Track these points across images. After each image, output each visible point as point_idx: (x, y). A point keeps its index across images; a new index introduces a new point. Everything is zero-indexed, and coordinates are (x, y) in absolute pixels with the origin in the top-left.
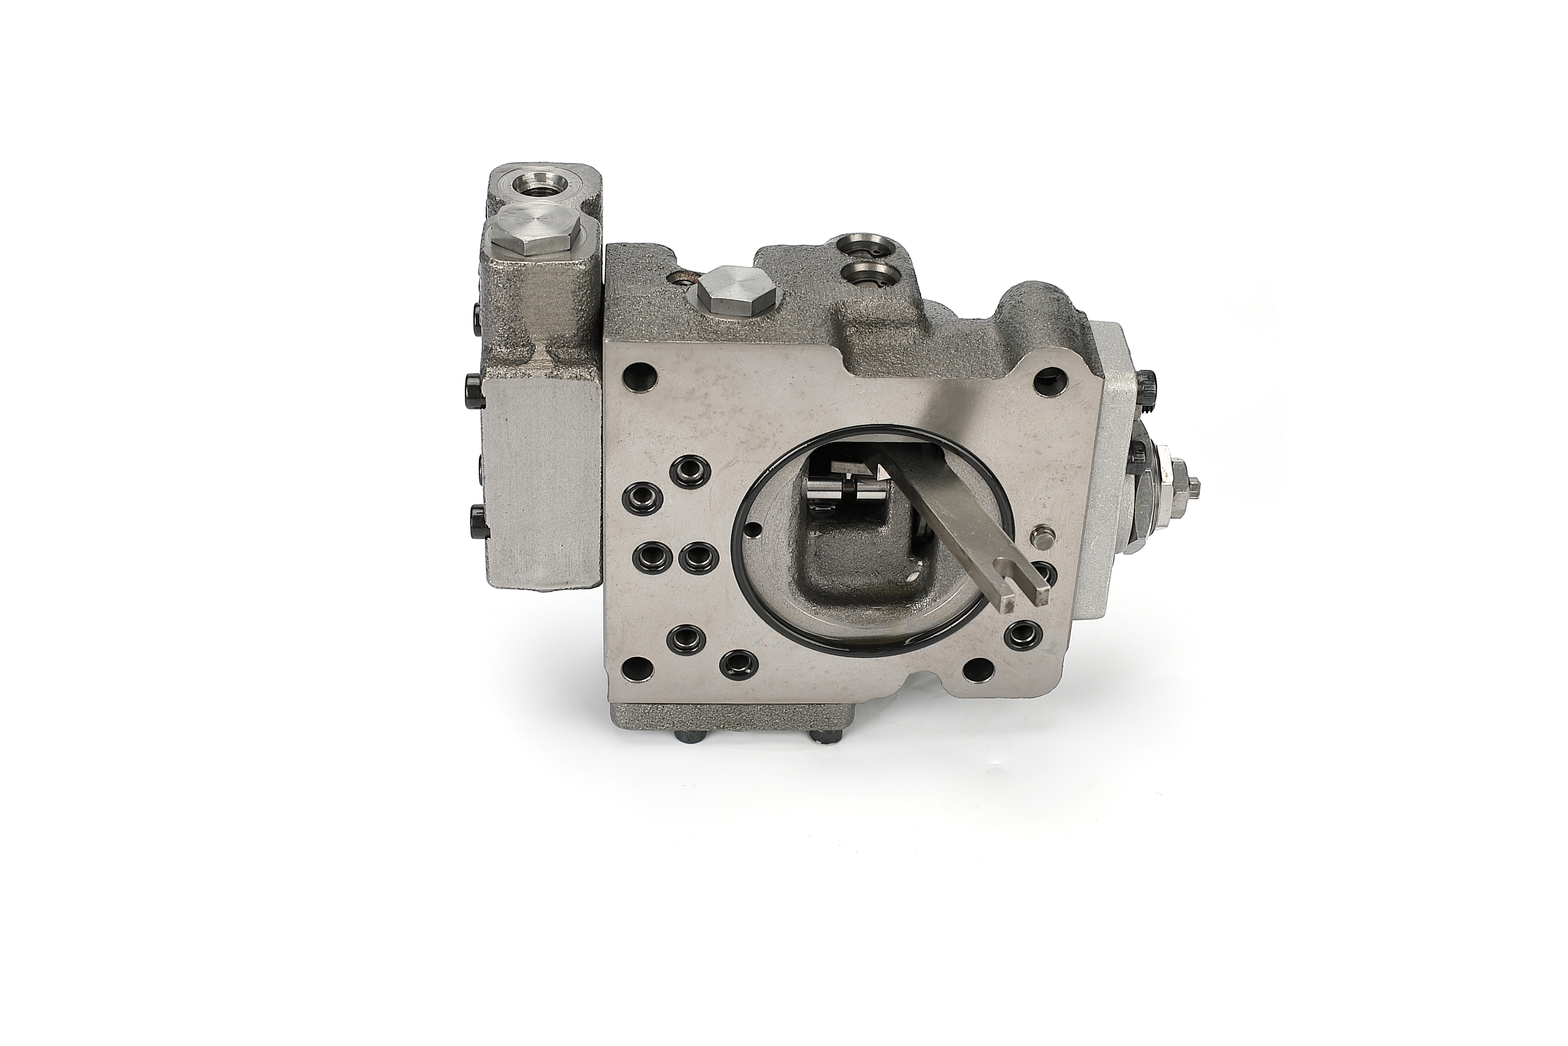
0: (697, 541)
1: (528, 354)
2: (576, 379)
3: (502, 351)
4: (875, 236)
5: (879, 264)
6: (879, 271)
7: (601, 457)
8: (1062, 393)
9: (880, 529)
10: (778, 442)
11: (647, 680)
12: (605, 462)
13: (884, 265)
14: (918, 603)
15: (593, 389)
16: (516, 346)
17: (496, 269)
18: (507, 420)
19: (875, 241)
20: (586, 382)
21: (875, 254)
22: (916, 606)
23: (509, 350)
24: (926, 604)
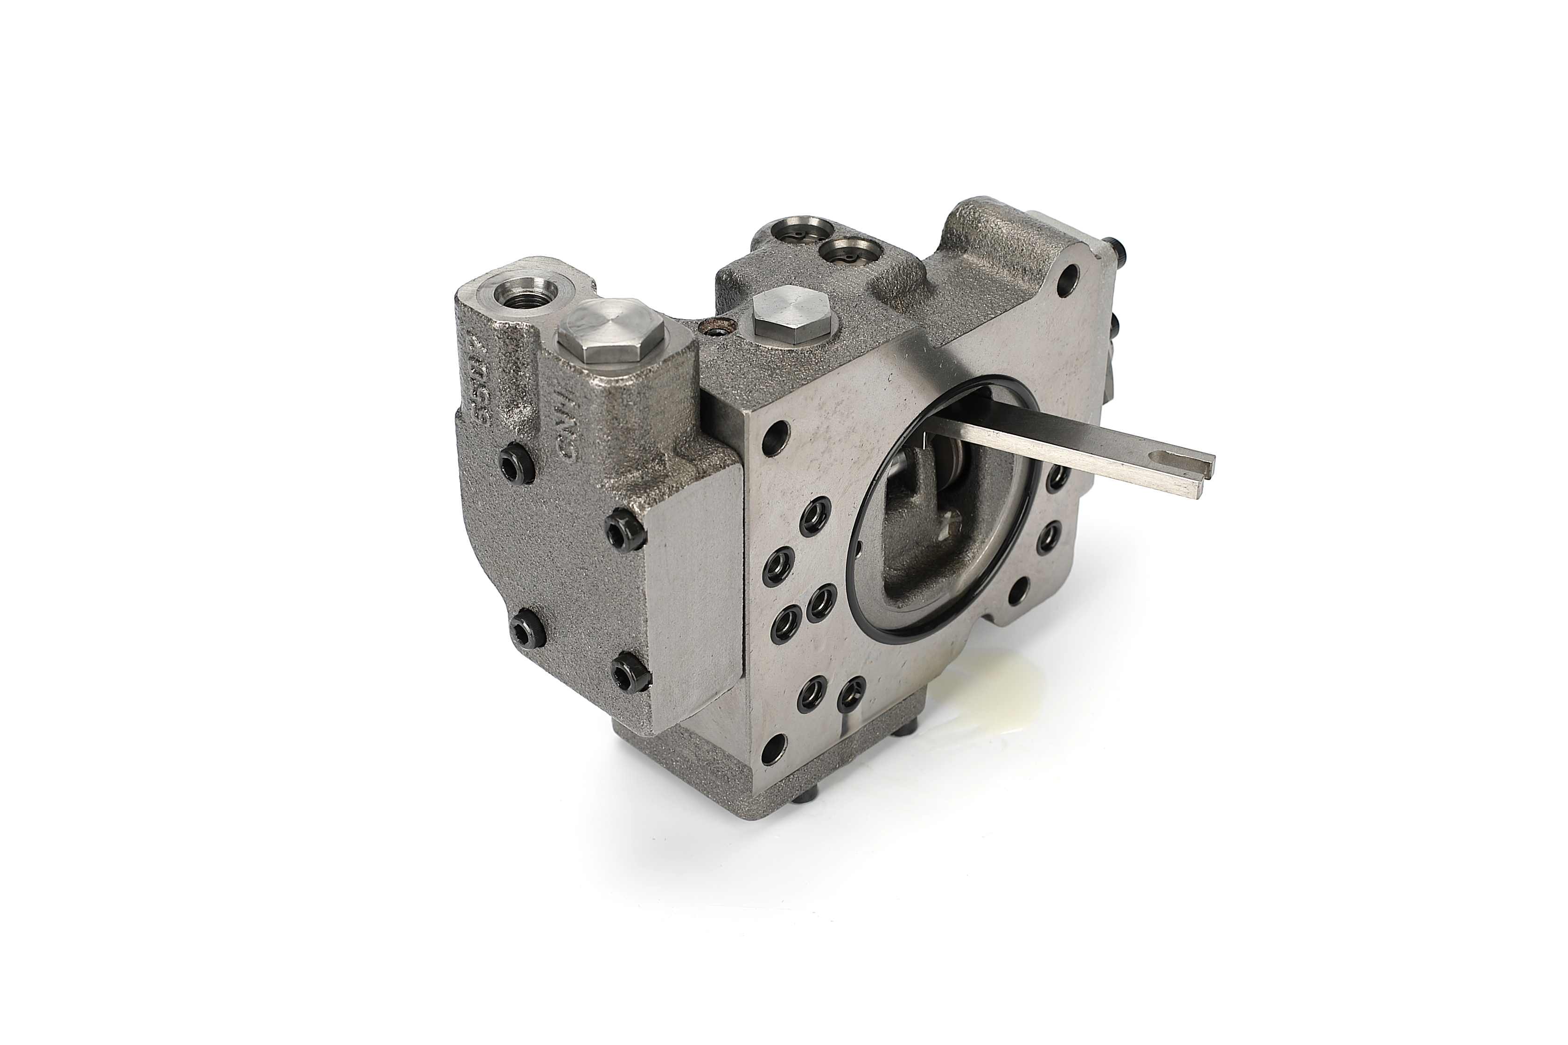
0: (821, 585)
1: (660, 466)
2: (721, 469)
3: (633, 476)
4: (790, 219)
5: (837, 240)
6: (839, 247)
7: (743, 542)
8: (1074, 287)
9: (912, 500)
10: (881, 447)
11: (781, 756)
12: (749, 545)
13: (842, 239)
14: (969, 553)
15: (737, 472)
16: (647, 464)
17: (625, 387)
18: (666, 545)
19: (793, 224)
20: (731, 466)
21: (797, 236)
22: (968, 556)
23: (640, 471)
24: (976, 549)
